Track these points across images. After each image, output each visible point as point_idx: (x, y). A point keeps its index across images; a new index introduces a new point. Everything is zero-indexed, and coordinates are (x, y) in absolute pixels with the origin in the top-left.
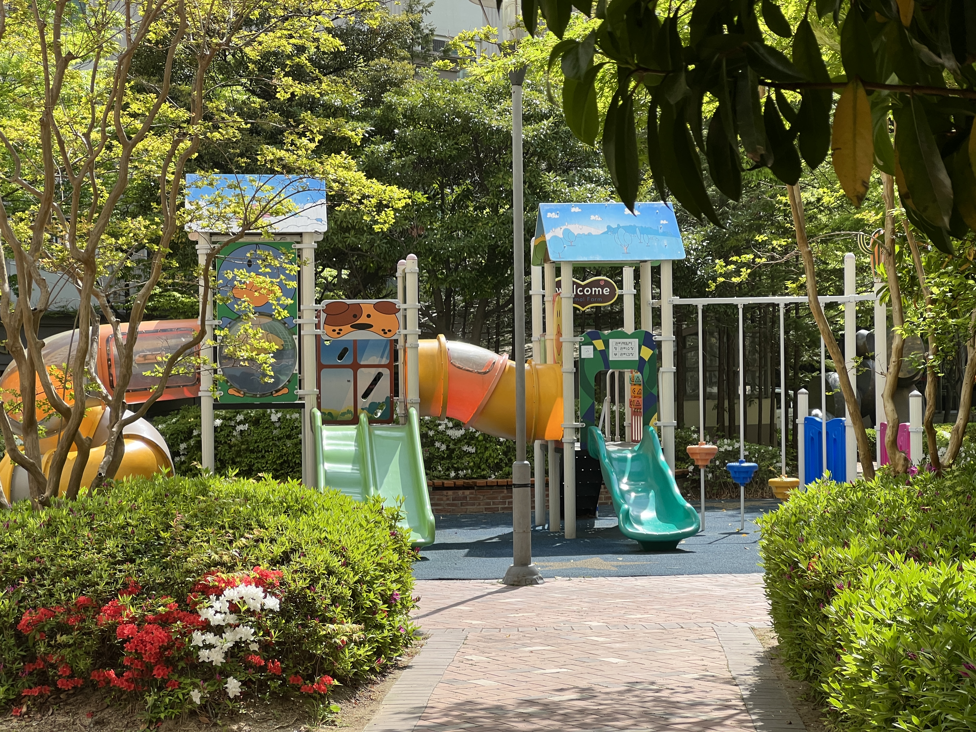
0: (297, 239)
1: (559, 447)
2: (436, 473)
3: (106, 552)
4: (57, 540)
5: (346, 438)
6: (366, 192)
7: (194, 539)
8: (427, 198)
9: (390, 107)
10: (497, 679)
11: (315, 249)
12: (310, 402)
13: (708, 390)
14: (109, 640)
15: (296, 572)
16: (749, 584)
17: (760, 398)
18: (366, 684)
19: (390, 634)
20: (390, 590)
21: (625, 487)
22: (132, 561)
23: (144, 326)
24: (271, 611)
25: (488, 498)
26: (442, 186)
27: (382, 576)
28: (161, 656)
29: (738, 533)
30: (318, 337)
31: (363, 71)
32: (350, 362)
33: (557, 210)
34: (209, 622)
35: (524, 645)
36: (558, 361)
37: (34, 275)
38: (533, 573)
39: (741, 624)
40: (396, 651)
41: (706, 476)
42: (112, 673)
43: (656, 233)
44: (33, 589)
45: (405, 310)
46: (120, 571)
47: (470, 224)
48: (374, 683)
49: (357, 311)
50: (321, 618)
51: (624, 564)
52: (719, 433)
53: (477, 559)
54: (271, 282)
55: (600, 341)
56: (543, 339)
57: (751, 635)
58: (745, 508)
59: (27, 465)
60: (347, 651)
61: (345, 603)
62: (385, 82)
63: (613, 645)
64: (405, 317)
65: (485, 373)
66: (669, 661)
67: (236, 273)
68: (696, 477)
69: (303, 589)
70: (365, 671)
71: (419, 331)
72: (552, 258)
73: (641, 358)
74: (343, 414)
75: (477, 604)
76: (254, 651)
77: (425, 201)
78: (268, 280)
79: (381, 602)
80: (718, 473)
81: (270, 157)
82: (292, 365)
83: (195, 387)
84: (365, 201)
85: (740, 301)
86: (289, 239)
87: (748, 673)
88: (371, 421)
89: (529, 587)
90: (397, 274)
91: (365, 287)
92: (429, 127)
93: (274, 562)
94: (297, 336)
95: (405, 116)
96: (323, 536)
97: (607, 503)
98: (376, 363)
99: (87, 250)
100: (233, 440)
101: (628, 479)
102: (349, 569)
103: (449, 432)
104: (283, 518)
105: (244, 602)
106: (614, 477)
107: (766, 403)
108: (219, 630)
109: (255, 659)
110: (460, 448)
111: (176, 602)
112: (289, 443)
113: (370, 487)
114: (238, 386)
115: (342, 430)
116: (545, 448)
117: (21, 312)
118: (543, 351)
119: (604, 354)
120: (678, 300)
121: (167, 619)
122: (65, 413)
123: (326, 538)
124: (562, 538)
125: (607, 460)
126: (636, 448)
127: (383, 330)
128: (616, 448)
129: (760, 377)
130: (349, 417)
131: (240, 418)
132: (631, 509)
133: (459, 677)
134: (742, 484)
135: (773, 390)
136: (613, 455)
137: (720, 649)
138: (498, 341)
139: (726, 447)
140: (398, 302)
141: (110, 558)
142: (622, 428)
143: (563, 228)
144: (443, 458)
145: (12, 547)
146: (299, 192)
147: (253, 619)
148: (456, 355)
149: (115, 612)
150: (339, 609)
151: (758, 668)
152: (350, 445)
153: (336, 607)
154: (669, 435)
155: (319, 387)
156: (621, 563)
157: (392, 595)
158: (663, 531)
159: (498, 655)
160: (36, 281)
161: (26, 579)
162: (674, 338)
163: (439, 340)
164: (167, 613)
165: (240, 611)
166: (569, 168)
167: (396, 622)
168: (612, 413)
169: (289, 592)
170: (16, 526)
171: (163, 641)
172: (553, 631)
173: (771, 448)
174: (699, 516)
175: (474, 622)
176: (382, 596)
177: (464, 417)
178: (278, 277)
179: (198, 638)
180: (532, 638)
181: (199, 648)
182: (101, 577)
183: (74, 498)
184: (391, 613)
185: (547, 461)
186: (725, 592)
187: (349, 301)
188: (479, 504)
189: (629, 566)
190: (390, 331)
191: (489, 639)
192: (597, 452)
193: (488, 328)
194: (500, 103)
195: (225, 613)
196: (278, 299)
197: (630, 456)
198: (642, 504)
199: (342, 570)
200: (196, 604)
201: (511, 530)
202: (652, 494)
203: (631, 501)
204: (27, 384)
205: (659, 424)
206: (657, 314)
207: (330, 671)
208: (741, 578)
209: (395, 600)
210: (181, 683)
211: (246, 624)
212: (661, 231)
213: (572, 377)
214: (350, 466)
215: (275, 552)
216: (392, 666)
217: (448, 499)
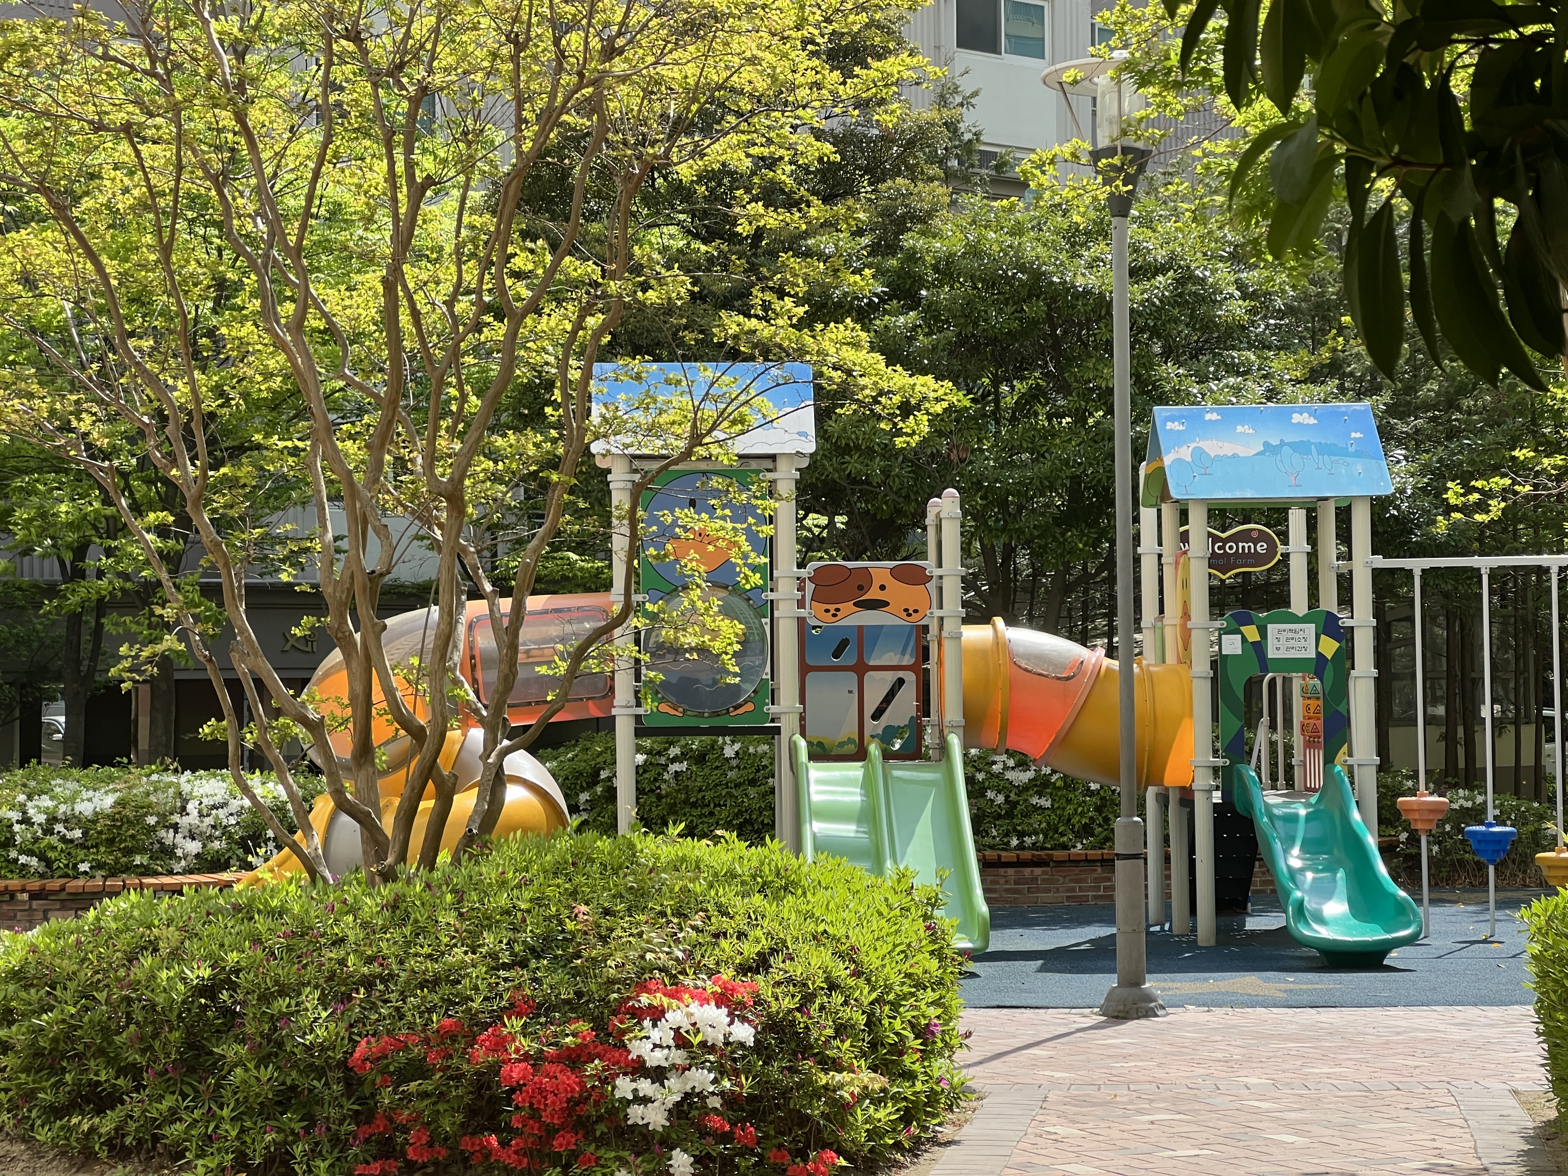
0: (768, 464)
1: (1186, 798)
2: (987, 840)
3: (483, 950)
4: (407, 930)
5: (847, 782)
6: (884, 385)
7: (618, 932)
8: (973, 400)
9: (912, 256)
10: (1098, 1163)
11: (797, 482)
12: (788, 725)
13: (1430, 710)
14: (489, 1088)
15: (778, 984)
16: (1506, 1022)
17: (1516, 723)
18: (889, 1168)
19: (925, 1088)
20: (924, 1017)
21: (1296, 863)
22: (524, 964)
23: (534, 603)
24: (742, 1045)
25: (1071, 881)
26: (996, 382)
27: (912, 994)
28: (570, 1115)
29: (1485, 941)
30: (801, 621)
31: (870, 200)
32: (852, 662)
33: (1182, 417)
34: (644, 1061)
35: (1140, 1112)
36: (1185, 658)
37: (371, 519)
38: (1149, 998)
39: (1496, 1085)
40: (934, 1116)
41: (1430, 850)
42: (494, 1140)
43: (1344, 453)
44: (374, 1007)
45: (941, 577)
46: (506, 980)
47: (1042, 442)
48: (901, 1166)
49: (864, 580)
50: (819, 1058)
51: (1297, 987)
52: (1449, 779)
53: (1057, 976)
54: (734, 528)
55: (1253, 627)
56: (1159, 624)
57: (1512, 1102)
58: (1496, 901)
59: (359, 815)
60: (859, 1111)
61: (856, 1035)
62: (903, 216)
63: (1286, 1115)
64: (940, 589)
65: (1068, 678)
66: (1379, 1142)
67: (677, 514)
68: (1413, 851)
69: (790, 1011)
70: (885, 1145)
71: (962, 612)
72: (1175, 493)
73: (1319, 655)
74: (842, 744)
75: (1060, 1047)
76: (715, 1109)
77: (968, 404)
78: (729, 525)
79: (912, 1036)
80: (1449, 844)
81: (733, 329)
82: (760, 666)
83: (605, 701)
84: (883, 400)
85: (1485, 563)
86: (754, 465)
87: (1508, 1160)
88: (887, 756)
89: (1143, 1022)
90: (928, 521)
91: (873, 542)
92: (975, 287)
93: (744, 969)
94: (768, 620)
95: (936, 269)
96: (821, 928)
97: (1264, 891)
98: (895, 663)
99: (451, 480)
100: (663, 786)
101: (1302, 849)
102: (861, 982)
103: (1010, 775)
104: (757, 900)
105: (698, 1031)
106: (1278, 846)
107: (1528, 732)
108: (659, 1075)
109: (715, 1122)
110: (1026, 800)
111: (592, 1029)
112: (752, 792)
113: (885, 861)
114: (674, 700)
115: (839, 769)
116: (1163, 800)
117: (352, 577)
118: (1159, 643)
119: (1259, 648)
120: (1380, 562)
121: (579, 1056)
122: (417, 733)
123: (825, 931)
124: (1193, 945)
125: (1265, 819)
126: (1313, 800)
127: (906, 610)
128: (1280, 800)
129: (1516, 689)
130: (852, 749)
131: (674, 751)
132: (1306, 899)
133: (1036, 1160)
134: (1492, 862)
135: (1540, 711)
136: (1276, 811)
137: (1461, 1122)
138: (1085, 630)
139: (1461, 801)
140: (929, 564)
141: (489, 960)
142: (1289, 768)
143: (1193, 445)
144: (999, 817)
145: (339, 941)
146: (778, 385)
147: (712, 1058)
148: (1021, 650)
149: (497, 1044)
150: (848, 1043)
151: (1526, 1153)
152: (853, 793)
153: (842, 1041)
154: (1368, 779)
155: (802, 701)
156: (1292, 986)
157: (927, 1025)
158: (1363, 935)
159: (1097, 1127)
160: (375, 529)
161: (362, 990)
162: (1374, 622)
163: (994, 625)
164: (577, 1046)
165: (692, 1046)
166: (1199, 351)
167: (935, 1069)
168: (1272, 744)
169: (769, 1016)
170: (346, 909)
171: (573, 1090)
172: (1185, 1090)
173: (1536, 805)
174: (1420, 910)
175: (1057, 1075)
176: (913, 1026)
177: (1035, 748)
178: (745, 521)
179: (624, 1087)
180: (1152, 1101)
181: (629, 1103)
182: (476, 988)
183: (432, 867)
184: (926, 1055)
185: (1166, 822)
186: (1467, 1035)
187: (850, 564)
188: (1058, 891)
189: (1306, 991)
190: (916, 611)
191: (1082, 1102)
192: (1249, 805)
193: (1070, 610)
194: (1089, 248)
195: (669, 1047)
196: (745, 556)
197: (1303, 812)
198: (1325, 892)
199: (851, 982)
200: (623, 1032)
201: (1114, 930)
202: (1341, 874)
203: (1307, 886)
204: (359, 689)
205: (1350, 761)
206: (1345, 584)
207: (832, 1144)
208: (1494, 1012)
209: (933, 1033)
210: (599, 1158)
211: (701, 1065)
212: (1352, 449)
213: (1208, 683)
214: (853, 827)
215: (746, 954)
216: (928, 1140)
217: (1007, 882)
